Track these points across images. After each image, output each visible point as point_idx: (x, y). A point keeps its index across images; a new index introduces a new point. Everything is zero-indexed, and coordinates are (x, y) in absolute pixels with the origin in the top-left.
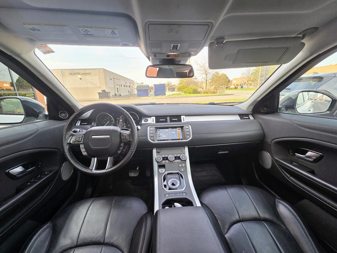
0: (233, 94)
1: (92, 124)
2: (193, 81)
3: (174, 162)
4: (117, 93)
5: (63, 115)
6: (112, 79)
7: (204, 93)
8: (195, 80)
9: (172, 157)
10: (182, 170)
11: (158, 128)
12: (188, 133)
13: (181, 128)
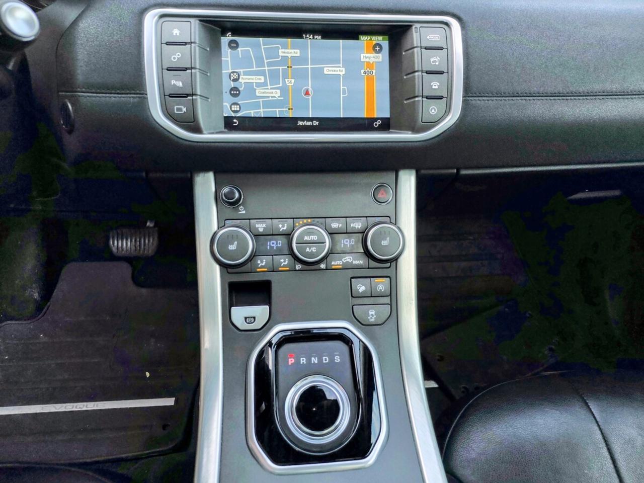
3: (323, 266)
9: (314, 238)
10: (370, 313)
11: (229, 25)
12: (435, 85)
13: (387, 37)
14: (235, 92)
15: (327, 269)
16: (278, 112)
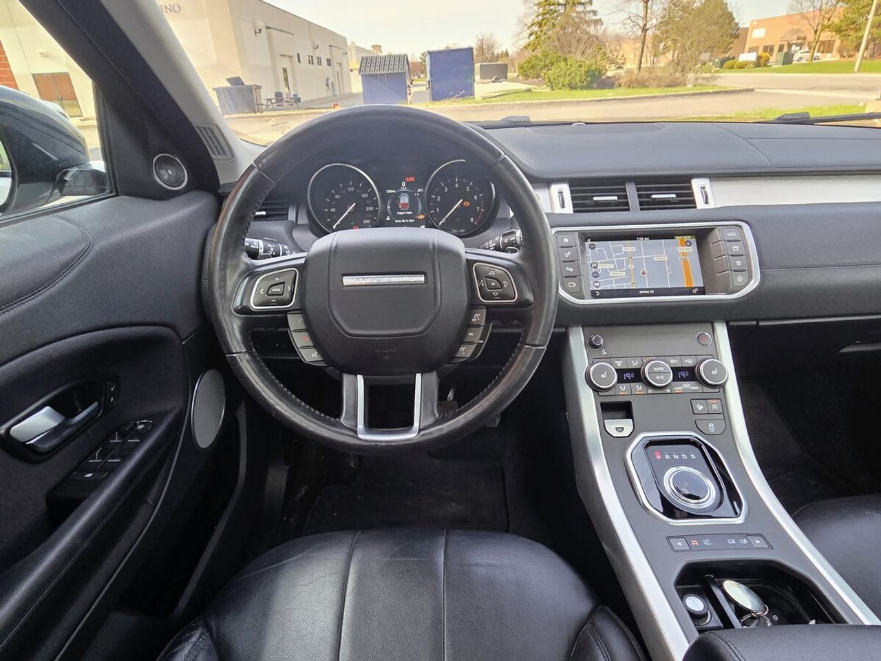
0: (752, 90)
1: (287, 215)
2: (587, 33)
3: (668, 391)
4: (284, 91)
5: (168, 173)
6: (260, 30)
7: (630, 85)
8: (592, 30)
9: (662, 369)
10: (710, 426)
11: (589, 235)
12: (739, 263)
13: (694, 236)
14: (596, 275)
15: (671, 393)
16: (625, 286)
